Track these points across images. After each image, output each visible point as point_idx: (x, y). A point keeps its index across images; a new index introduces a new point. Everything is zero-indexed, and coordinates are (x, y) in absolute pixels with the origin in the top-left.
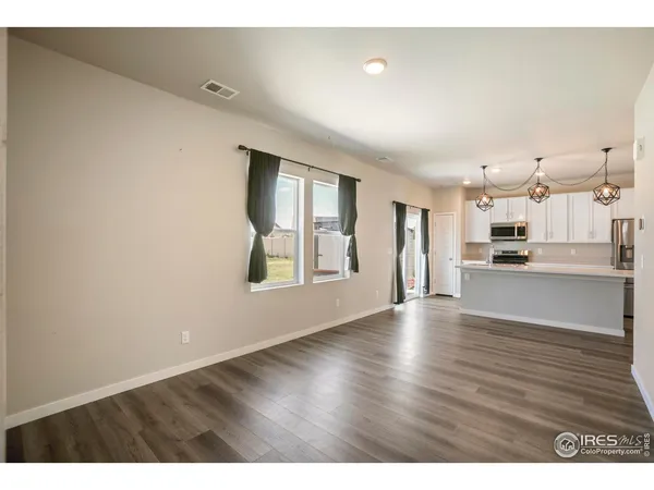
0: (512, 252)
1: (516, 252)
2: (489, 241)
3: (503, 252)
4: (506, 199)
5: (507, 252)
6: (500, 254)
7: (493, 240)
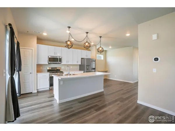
0: (55, 68)
1: (56, 68)
2: (47, 64)
3: (51, 68)
4: (54, 47)
5: (53, 68)
6: (51, 69)
7: (49, 63)
